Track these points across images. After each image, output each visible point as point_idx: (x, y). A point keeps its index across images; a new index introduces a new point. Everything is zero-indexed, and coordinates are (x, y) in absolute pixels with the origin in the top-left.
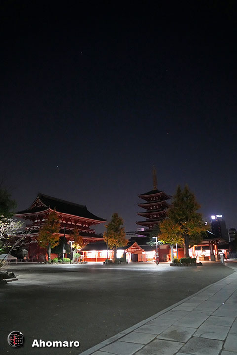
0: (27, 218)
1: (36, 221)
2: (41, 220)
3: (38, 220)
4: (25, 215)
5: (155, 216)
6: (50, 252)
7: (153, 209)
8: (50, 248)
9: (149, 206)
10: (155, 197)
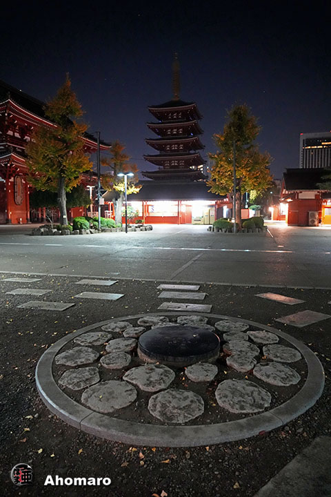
5: (175, 147)
6: (65, 202)
7: (172, 134)
8: (64, 193)
9: (167, 129)
10: (178, 112)
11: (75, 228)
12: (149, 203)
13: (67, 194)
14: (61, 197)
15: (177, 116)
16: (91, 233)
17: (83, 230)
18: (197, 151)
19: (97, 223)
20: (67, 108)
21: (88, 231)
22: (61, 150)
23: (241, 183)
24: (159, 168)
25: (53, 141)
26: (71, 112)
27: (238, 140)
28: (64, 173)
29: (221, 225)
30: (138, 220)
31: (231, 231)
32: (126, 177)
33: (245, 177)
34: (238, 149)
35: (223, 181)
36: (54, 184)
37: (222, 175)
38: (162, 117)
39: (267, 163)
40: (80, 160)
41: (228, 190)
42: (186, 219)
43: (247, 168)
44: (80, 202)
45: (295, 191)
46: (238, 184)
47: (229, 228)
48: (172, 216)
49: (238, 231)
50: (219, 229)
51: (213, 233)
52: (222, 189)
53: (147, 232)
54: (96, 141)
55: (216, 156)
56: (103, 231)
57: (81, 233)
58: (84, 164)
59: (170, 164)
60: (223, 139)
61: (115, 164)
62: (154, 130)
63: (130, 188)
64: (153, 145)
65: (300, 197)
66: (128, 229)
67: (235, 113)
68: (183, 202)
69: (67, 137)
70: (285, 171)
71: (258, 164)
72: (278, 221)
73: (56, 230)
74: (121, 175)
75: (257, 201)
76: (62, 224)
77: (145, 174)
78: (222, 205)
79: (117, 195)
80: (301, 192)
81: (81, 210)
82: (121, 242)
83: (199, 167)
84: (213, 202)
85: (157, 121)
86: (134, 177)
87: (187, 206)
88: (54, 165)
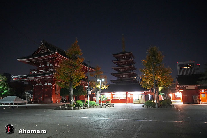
0: (32, 63)
1: (40, 66)
2: (45, 65)
3: (42, 65)
4: (29, 60)
5: (124, 70)
6: (72, 94)
7: (123, 65)
8: (72, 89)
9: (120, 63)
10: (125, 56)
11: (76, 106)
12: (113, 93)
13: (74, 89)
14: (70, 91)
15: (124, 57)
16: (84, 108)
17: (79, 107)
18: (134, 71)
19: (87, 103)
20: (75, 51)
21: (82, 108)
22: (72, 69)
23: (157, 82)
24: (118, 79)
25: (67, 65)
26: (77, 53)
27: (154, 62)
28: (72, 80)
29: (149, 104)
30: (107, 101)
31: (155, 107)
32: (101, 81)
33: (160, 79)
34: (154, 66)
35: (148, 82)
36: (68, 85)
37: (147, 79)
38: (118, 58)
39: (170, 72)
40: (79, 74)
41: (151, 86)
42: (130, 101)
43: (160, 75)
44: (81, 93)
45: (184, 86)
46: (156, 83)
47: (154, 105)
48: (124, 99)
49: (158, 107)
50: (148, 106)
51: (145, 108)
52: (148, 86)
53: (112, 108)
54: (88, 66)
55: (144, 70)
56: (90, 107)
57: (78, 109)
58: (81, 76)
59: (122, 76)
60: (146, 62)
61: (97, 76)
62: (115, 63)
63: (103, 86)
64: (115, 69)
65: (187, 89)
66: (102, 106)
67: (151, 50)
68: (129, 93)
69: (75, 64)
70: (177, 77)
71: (166, 73)
72: (175, 101)
73: (66, 107)
74: (98, 80)
75: (162, 91)
76: (70, 104)
77: (112, 81)
78: (147, 94)
79: (97, 90)
80: (187, 86)
81: (84, 97)
82: (96, 115)
83: (135, 78)
84: (143, 92)
85: (117, 60)
86: (105, 81)
87: (130, 94)
88: (68, 76)
